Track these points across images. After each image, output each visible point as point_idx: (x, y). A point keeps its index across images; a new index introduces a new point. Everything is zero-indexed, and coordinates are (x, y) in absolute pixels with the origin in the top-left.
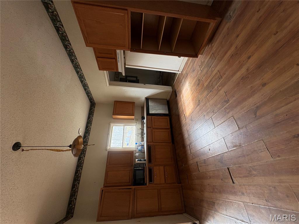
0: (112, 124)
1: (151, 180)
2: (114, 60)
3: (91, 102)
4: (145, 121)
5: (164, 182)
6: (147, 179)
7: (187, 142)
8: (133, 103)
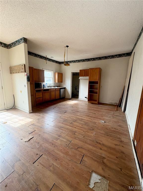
0: (52, 72)
1: (37, 91)
2: (84, 75)
3: (61, 62)
4: (57, 87)
5: (36, 97)
6: (37, 89)
7: (48, 109)
8: (62, 82)
